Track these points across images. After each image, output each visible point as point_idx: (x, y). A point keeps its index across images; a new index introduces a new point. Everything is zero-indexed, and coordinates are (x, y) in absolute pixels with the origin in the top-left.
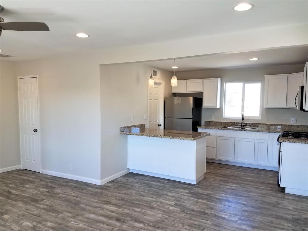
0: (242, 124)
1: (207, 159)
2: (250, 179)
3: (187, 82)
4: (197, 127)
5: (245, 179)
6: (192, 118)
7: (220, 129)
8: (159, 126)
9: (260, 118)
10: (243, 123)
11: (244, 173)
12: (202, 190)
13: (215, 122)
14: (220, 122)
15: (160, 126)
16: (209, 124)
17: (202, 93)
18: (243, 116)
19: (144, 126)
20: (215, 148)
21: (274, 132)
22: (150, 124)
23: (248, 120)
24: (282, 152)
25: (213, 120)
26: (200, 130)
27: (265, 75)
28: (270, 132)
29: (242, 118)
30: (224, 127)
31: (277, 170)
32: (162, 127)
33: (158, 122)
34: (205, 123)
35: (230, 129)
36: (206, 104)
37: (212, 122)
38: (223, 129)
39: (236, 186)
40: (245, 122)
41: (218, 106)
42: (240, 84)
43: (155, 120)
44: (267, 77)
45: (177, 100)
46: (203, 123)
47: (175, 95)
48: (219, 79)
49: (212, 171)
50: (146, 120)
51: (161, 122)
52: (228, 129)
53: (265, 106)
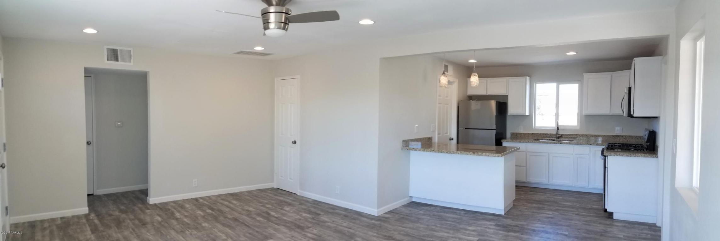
0: (556, 136)
1: (517, 182)
2: (570, 204)
3: (487, 81)
4: (502, 141)
5: (564, 205)
6: (495, 128)
7: (530, 142)
8: (450, 140)
9: (578, 128)
10: (558, 134)
11: (561, 198)
12: (512, 221)
13: (524, 133)
14: (530, 133)
15: (452, 140)
16: (517, 137)
17: (507, 96)
18: (557, 124)
19: (432, 140)
20: (525, 168)
21: (596, 145)
22: (439, 138)
23: (563, 130)
24: (607, 168)
25: (521, 131)
26: (505, 144)
27: (584, 74)
28: (591, 145)
29: (557, 128)
30: (536, 140)
31: (602, 192)
32: (455, 141)
33: (448, 134)
34: (511, 135)
35: (543, 143)
36: (512, 110)
37: (520, 134)
38: (535, 143)
39: (553, 214)
40: (561, 133)
41: (527, 114)
42: (554, 85)
43: (445, 132)
44: (586, 76)
45: (474, 105)
46: (508, 135)
47: (471, 98)
48: (528, 78)
49: (523, 196)
50: (434, 131)
51: (454, 135)
52: (540, 142)
53: (584, 113)
